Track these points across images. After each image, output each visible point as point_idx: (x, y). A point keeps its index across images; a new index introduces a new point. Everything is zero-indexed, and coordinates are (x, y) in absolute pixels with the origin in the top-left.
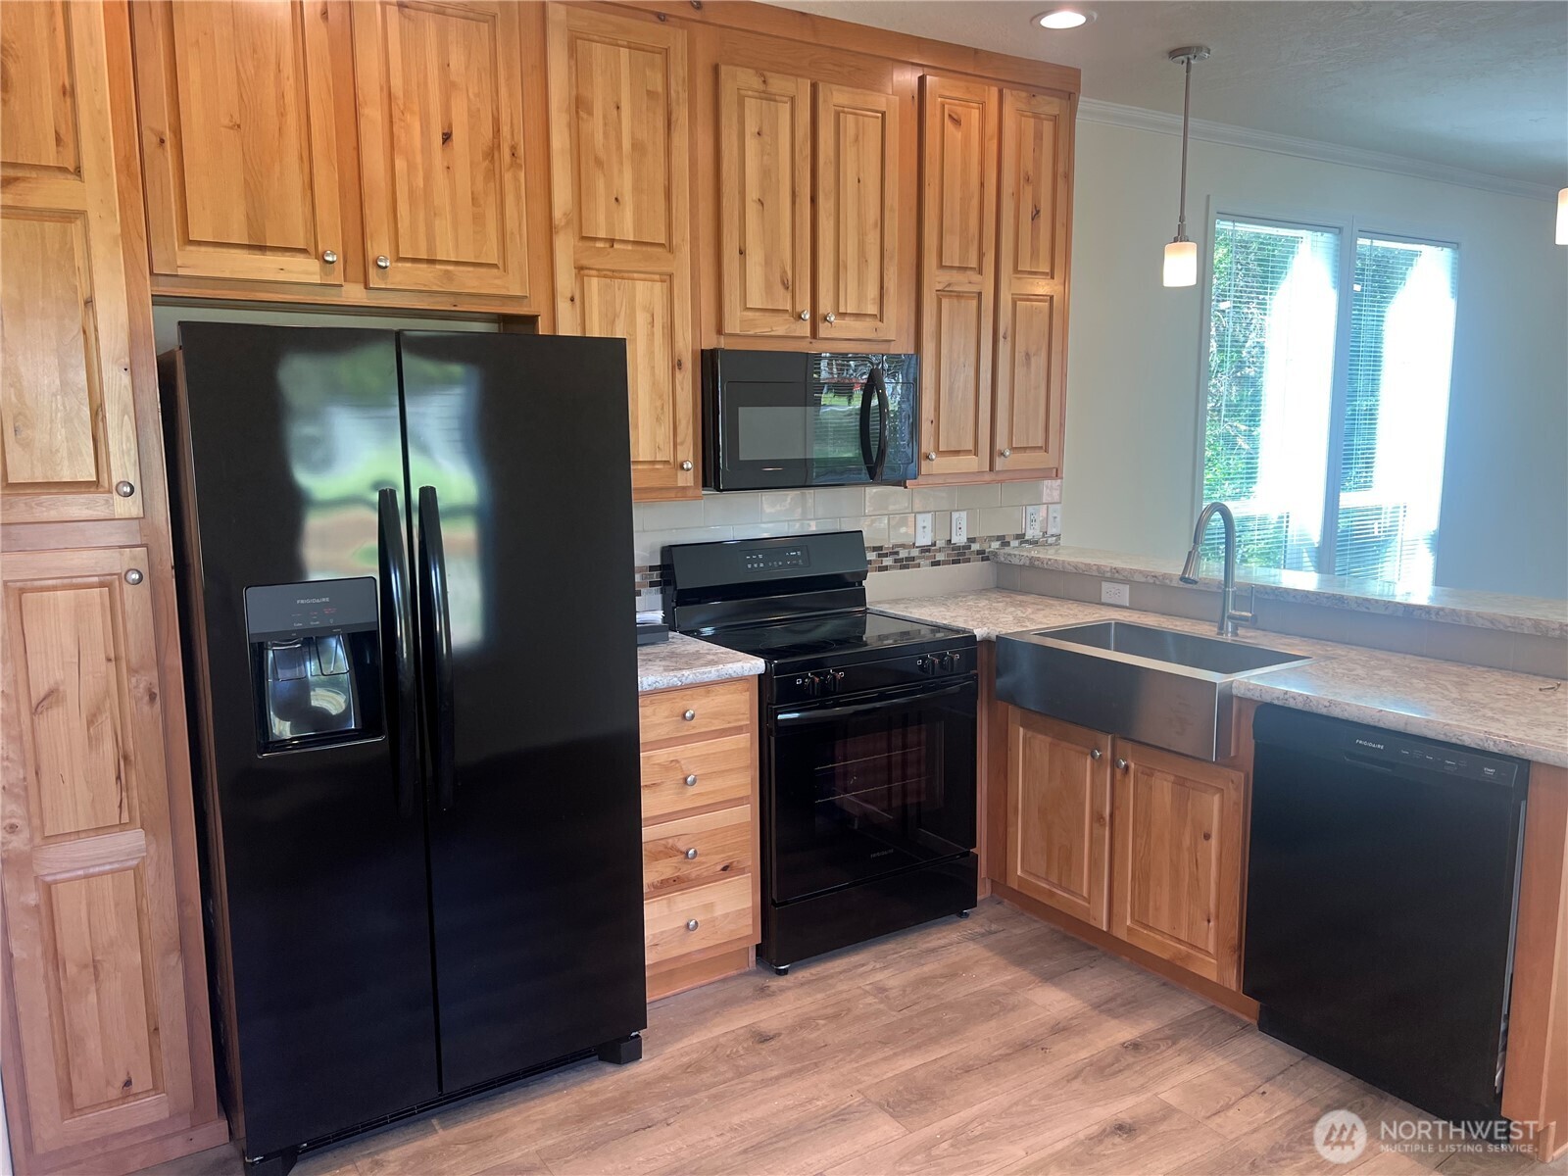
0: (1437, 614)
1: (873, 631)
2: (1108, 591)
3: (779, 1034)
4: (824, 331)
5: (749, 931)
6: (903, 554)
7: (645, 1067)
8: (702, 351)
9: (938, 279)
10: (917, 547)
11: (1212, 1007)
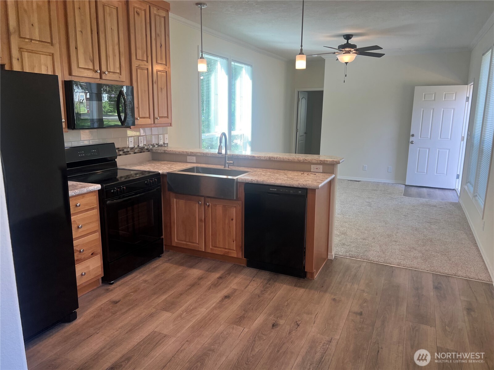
0: (276, 158)
1: (120, 174)
2: (189, 159)
3: (120, 300)
4: (104, 77)
5: (100, 273)
6: (125, 150)
7: (79, 321)
8: (65, 81)
9: (136, 63)
10: (129, 148)
11: (234, 264)
